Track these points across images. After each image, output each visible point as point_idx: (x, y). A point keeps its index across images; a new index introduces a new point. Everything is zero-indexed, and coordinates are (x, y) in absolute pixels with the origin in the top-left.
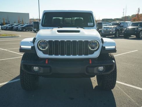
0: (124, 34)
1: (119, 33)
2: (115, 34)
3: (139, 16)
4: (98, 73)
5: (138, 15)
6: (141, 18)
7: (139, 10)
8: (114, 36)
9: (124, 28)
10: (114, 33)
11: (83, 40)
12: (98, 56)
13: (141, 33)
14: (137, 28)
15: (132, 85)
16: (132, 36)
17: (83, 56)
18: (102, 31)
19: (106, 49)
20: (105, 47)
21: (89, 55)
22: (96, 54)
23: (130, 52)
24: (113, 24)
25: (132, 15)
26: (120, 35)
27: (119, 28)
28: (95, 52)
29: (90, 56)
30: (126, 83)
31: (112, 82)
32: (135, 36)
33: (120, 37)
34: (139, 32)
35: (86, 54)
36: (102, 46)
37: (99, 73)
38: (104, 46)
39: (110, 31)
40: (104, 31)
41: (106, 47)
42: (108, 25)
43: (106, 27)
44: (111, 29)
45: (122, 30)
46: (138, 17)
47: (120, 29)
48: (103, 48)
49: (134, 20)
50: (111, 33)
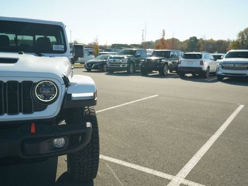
0: (141, 68)
1: (134, 67)
2: (128, 69)
3: (165, 42)
4: (53, 153)
5: (162, 40)
6: (168, 45)
7: (164, 33)
8: (126, 71)
9: (142, 59)
10: (126, 66)
11: (20, 80)
12: (56, 114)
13: (165, 67)
14: (160, 60)
15: (135, 164)
16: (153, 71)
17: (21, 116)
18: (107, 63)
19: (73, 99)
20: (71, 94)
21: (35, 113)
22: (52, 111)
23: (146, 98)
24: (126, 53)
25: (157, 41)
26: (136, 69)
27: (133, 59)
28: (49, 107)
29: (36, 115)
30: (125, 160)
31: (90, 166)
32: (158, 72)
33: (135, 73)
34: (162, 66)
35: (28, 111)
36: (66, 93)
37: (55, 152)
38: (68, 93)
39: (120, 63)
40: (110, 63)
41: (74, 95)
42: (117, 54)
43: (113, 56)
44: (121, 61)
45: (138, 62)
46: (163, 43)
47: (136, 61)
48: (68, 96)
49: (158, 48)
50: (121, 66)
